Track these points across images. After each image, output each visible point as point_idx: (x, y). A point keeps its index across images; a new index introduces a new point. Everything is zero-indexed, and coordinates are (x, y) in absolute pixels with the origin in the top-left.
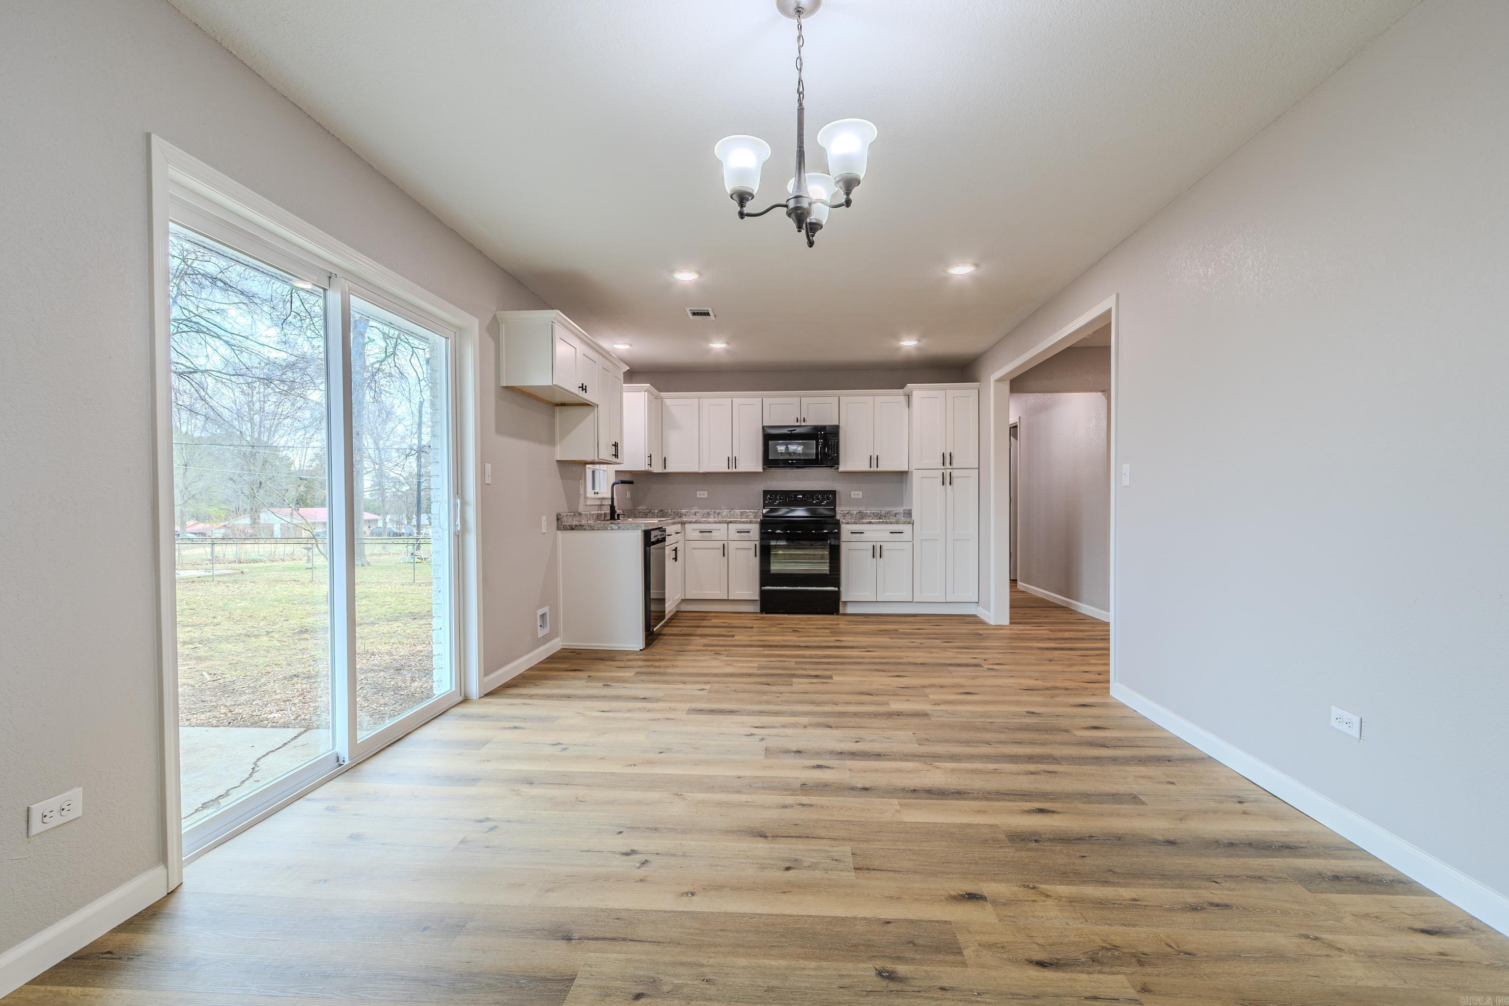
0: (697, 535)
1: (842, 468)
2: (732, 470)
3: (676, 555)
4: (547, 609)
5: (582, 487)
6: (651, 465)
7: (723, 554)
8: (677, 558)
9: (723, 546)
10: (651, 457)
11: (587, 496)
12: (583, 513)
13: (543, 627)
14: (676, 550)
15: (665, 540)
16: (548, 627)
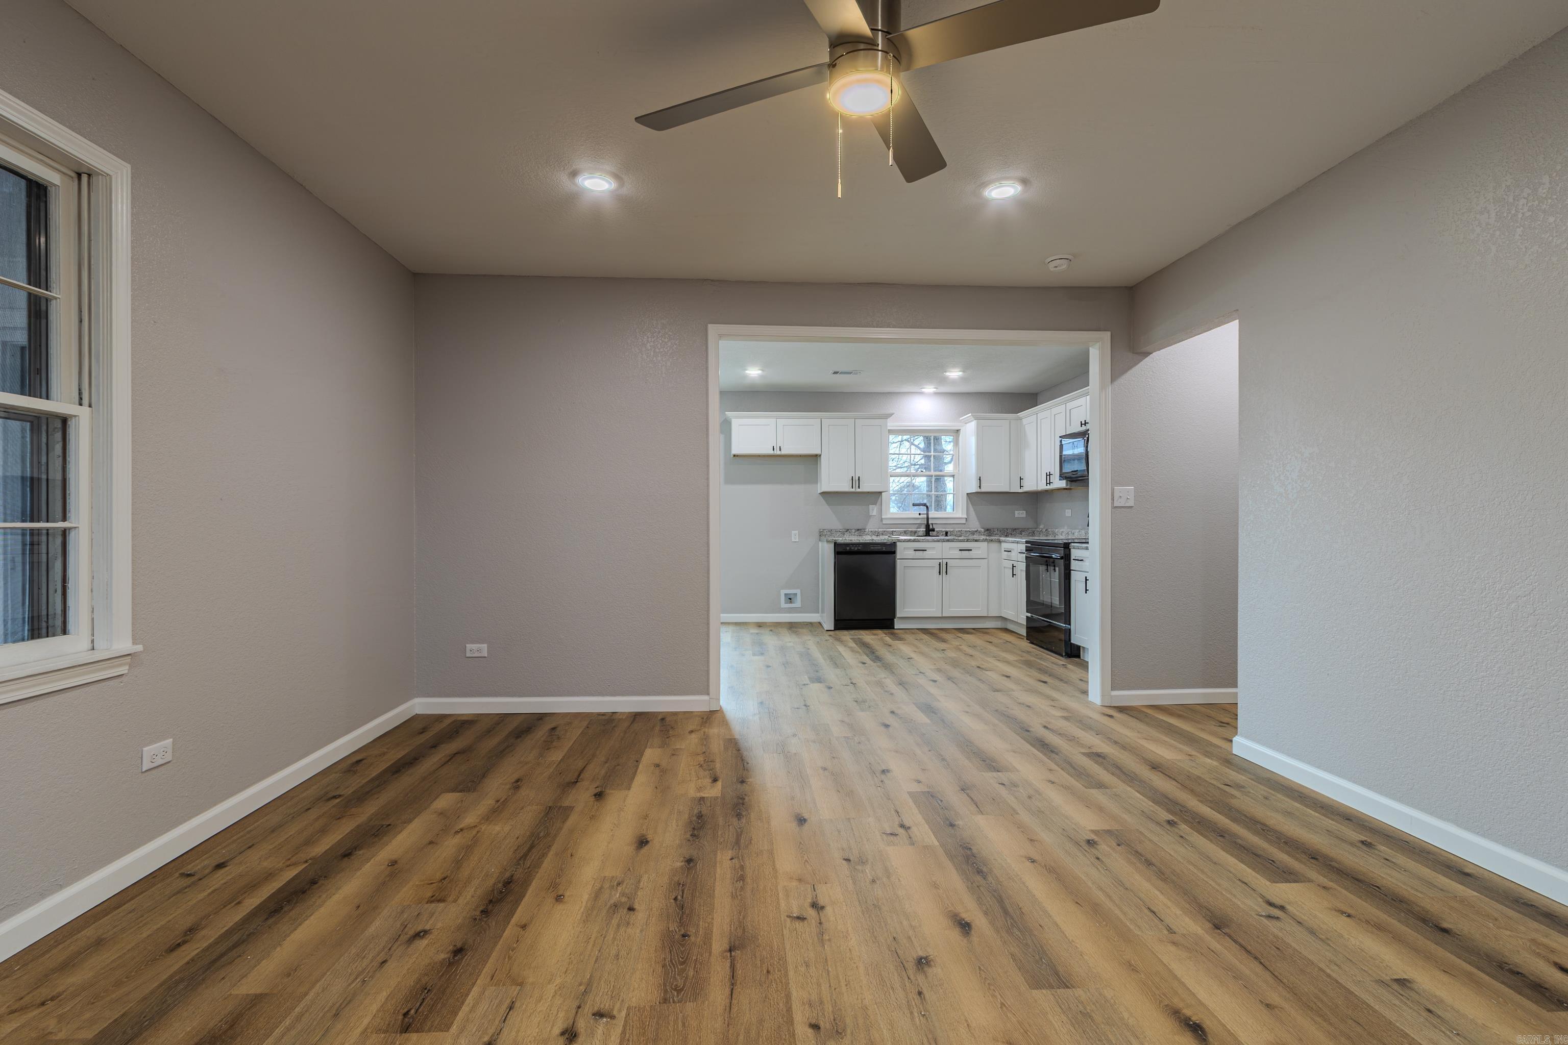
0: (1004, 554)
2: (1049, 487)
3: (943, 569)
4: (798, 591)
5: (874, 510)
6: (980, 487)
7: (1013, 575)
8: (946, 572)
9: (1013, 567)
10: (980, 479)
11: (883, 517)
12: (872, 530)
13: (791, 602)
14: (947, 564)
15: (894, 553)
16: (798, 603)
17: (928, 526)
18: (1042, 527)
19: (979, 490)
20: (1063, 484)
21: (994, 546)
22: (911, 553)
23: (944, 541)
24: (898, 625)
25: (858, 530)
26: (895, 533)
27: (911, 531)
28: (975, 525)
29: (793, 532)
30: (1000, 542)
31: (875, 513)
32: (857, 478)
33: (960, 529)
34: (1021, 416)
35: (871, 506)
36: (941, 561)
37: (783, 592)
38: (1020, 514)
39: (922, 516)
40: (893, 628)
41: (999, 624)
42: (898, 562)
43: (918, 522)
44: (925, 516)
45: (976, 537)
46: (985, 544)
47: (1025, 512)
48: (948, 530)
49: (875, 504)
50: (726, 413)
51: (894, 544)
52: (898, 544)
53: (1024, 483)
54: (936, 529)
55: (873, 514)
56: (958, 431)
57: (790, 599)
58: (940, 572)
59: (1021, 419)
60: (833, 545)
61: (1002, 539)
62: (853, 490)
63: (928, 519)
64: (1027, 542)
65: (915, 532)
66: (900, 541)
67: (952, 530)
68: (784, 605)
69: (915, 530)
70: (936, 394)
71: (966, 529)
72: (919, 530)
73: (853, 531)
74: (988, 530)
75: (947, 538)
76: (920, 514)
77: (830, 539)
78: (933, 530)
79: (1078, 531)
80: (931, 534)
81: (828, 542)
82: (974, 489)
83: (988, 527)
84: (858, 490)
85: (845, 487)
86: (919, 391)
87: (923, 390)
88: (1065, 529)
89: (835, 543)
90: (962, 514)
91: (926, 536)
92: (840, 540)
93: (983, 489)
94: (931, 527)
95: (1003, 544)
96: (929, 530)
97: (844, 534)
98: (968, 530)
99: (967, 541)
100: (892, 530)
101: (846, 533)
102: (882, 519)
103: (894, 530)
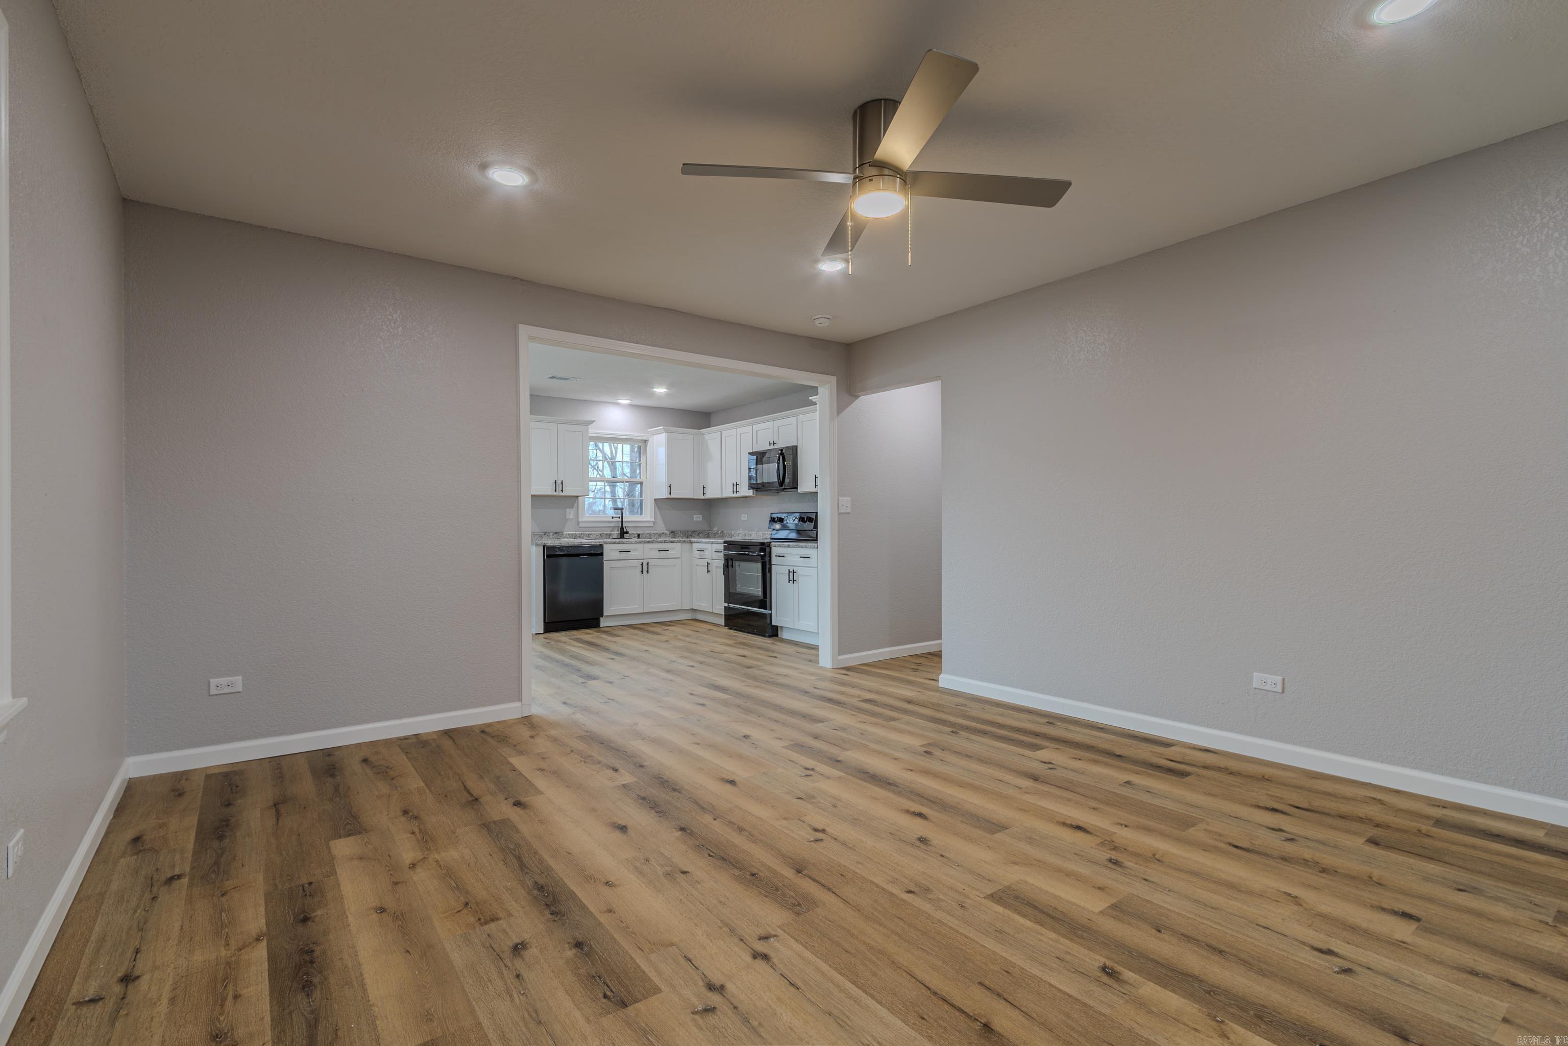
0: (697, 554)
1: (800, 490)
2: (735, 495)
3: (645, 568)
5: (570, 513)
6: (670, 493)
7: (708, 571)
8: (648, 571)
9: (708, 564)
10: (670, 487)
11: (580, 520)
12: (570, 533)
14: (648, 564)
15: (602, 554)
17: (622, 528)
18: (715, 529)
19: (669, 496)
20: (750, 493)
21: (687, 546)
22: (616, 555)
23: (637, 543)
24: (604, 623)
25: (556, 533)
26: (591, 536)
27: (607, 534)
28: (661, 528)
30: (691, 543)
31: (571, 516)
32: (562, 482)
33: (649, 532)
34: (703, 432)
35: (568, 510)
36: (642, 561)
38: (698, 518)
39: (614, 520)
40: (599, 627)
41: (689, 616)
42: (605, 563)
43: (612, 525)
44: (620, 520)
45: (663, 539)
46: (679, 544)
47: (701, 516)
48: (639, 532)
49: (572, 507)
51: (601, 546)
52: (605, 546)
53: (707, 491)
54: (629, 532)
55: (570, 518)
56: (645, 442)
58: (642, 572)
59: (702, 434)
60: (542, 548)
61: (693, 540)
62: (555, 493)
63: (622, 522)
64: (725, 542)
65: (610, 535)
66: (606, 543)
67: (642, 532)
69: (610, 532)
70: (631, 406)
71: (654, 532)
72: (613, 532)
73: (551, 534)
74: (672, 532)
75: (639, 540)
76: (613, 518)
77: (539, 542)
78: (627, 533)
79: (755, 532)
81: (537, 545)
82: (664, 494)
83: (672, 530)
84: (561, 494)
85: (549, 490)
86: (614, 401)
87: (619, 401)
88: (741, 531)
89: (544, 547)
90: (651, 518)
91: (621, 538)
92: (551, 542)
93: (673, 496)
94: (625, 530)
95: (694, 544)
96: (623, 533)
97: (542, 537)
98: (656, 532)
99: (665, 542)
100: (588, 533)
101: (544, 536)
102: (578, 523)
103: (590, 533)
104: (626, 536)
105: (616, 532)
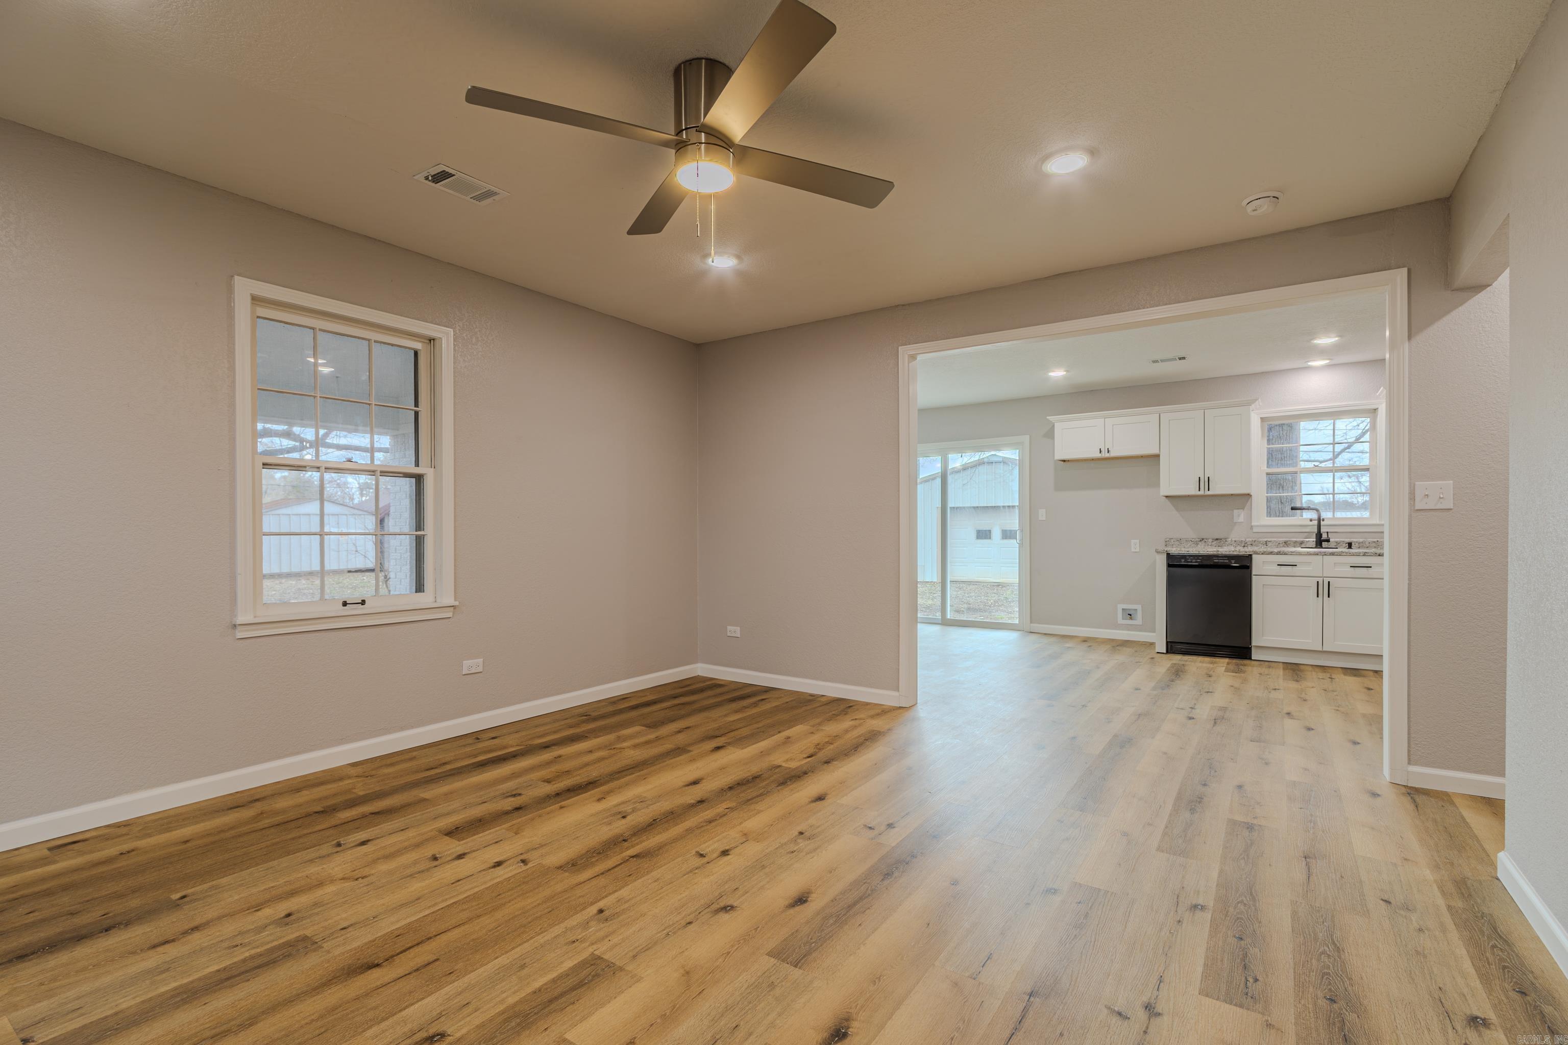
3: (1324, 589)
4: (1138, 607)
5: (1240, 516)
8: (1327, 594)
12: (1237, 539)
13: (1131, 619)
14: (1331, 584)
15: (1250, 567)
16: (1138, 621)
17: (1319, 535)
22: (1273, 569)
23: (1342, 554)
24: (1255, 655)
25: (1217, 539)
26: (1269, 544)
29: (1133, 541)
31: (1241, 519)
32: (1206, 479)
33: (1375, 540)
35: (1236, 512)
36: (1320, 579)
37: (1121, 607)
40: (1250, 658)
42: (1254, 578)
43: (1307, 530)
48: (1353, 540)
49: (1243, 509)
50: (1048, 417)
51: (1250, 557)
52: (1254, 557)
54: (1331, 540)
55: (1239, 521)
56: (1374, 411)
57: (1131, 615)
58: (1318, 593)
60: (1165, 556)
62: (1202, 492)
63: (1319, 525)
65: (1302, 543)
66: (1260, 553)
67: (1361, 540)
68: (1120, 621)
70: (1328, 366)
72: (1301, 540)
73: (1210, 540)
75: (1347, 552)
77: (1166, 549)
78: (1328, 541)
80: (1323, 546)
81: (1161, 552)
84: (1208, 493)
85: (1192, 490)
86: (1305, 365)
87: (1309, 364)
89: (1173, 555)
91: (1315, 548)
92: (1174, 551)
94: (1325, 536)
96: (1320, 541)
97: (1197, 544)
99: (1363, 555)
100: (1266, 540)
101: (1200, 543)
102: (1252, 527)
103: (1269, 540)
104: (1324, 544)
105: (1313, 539)
